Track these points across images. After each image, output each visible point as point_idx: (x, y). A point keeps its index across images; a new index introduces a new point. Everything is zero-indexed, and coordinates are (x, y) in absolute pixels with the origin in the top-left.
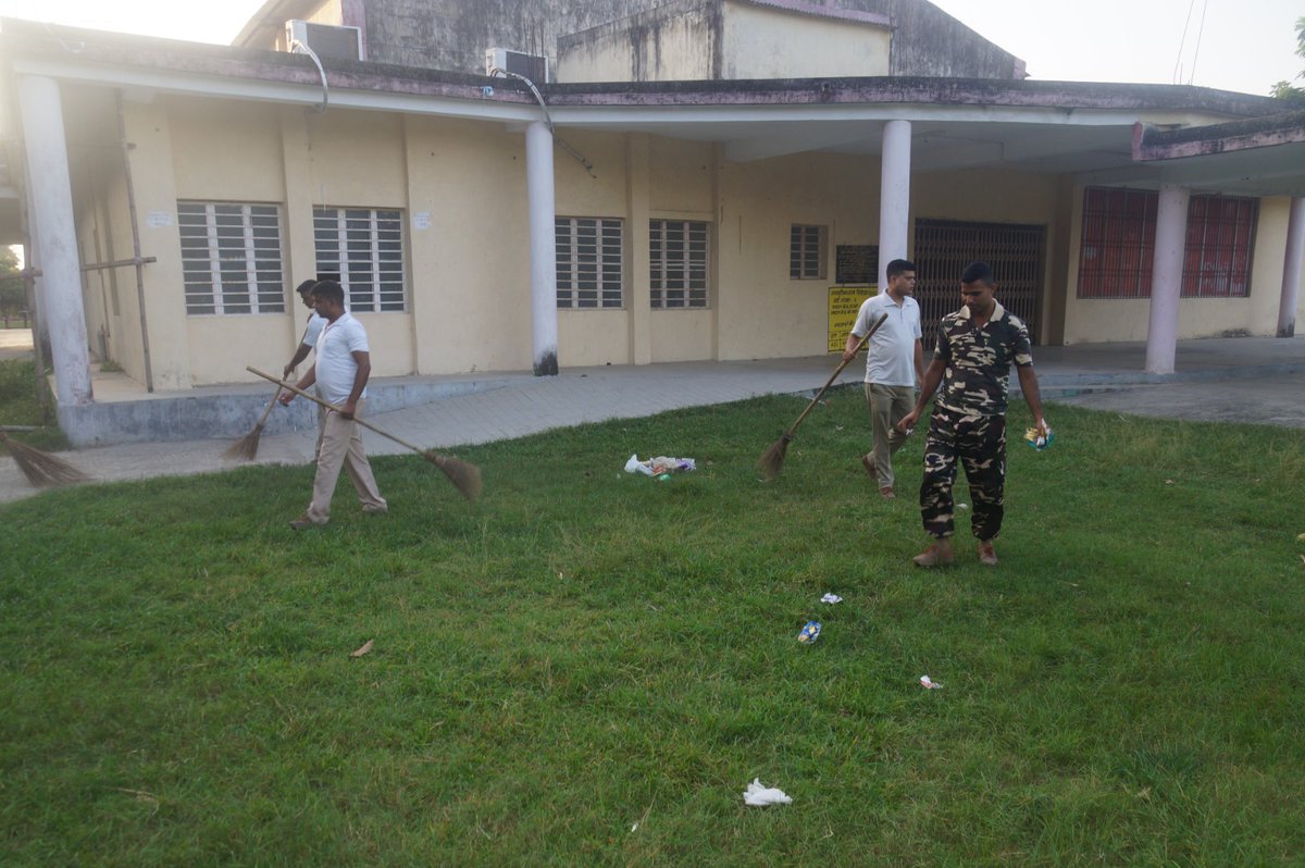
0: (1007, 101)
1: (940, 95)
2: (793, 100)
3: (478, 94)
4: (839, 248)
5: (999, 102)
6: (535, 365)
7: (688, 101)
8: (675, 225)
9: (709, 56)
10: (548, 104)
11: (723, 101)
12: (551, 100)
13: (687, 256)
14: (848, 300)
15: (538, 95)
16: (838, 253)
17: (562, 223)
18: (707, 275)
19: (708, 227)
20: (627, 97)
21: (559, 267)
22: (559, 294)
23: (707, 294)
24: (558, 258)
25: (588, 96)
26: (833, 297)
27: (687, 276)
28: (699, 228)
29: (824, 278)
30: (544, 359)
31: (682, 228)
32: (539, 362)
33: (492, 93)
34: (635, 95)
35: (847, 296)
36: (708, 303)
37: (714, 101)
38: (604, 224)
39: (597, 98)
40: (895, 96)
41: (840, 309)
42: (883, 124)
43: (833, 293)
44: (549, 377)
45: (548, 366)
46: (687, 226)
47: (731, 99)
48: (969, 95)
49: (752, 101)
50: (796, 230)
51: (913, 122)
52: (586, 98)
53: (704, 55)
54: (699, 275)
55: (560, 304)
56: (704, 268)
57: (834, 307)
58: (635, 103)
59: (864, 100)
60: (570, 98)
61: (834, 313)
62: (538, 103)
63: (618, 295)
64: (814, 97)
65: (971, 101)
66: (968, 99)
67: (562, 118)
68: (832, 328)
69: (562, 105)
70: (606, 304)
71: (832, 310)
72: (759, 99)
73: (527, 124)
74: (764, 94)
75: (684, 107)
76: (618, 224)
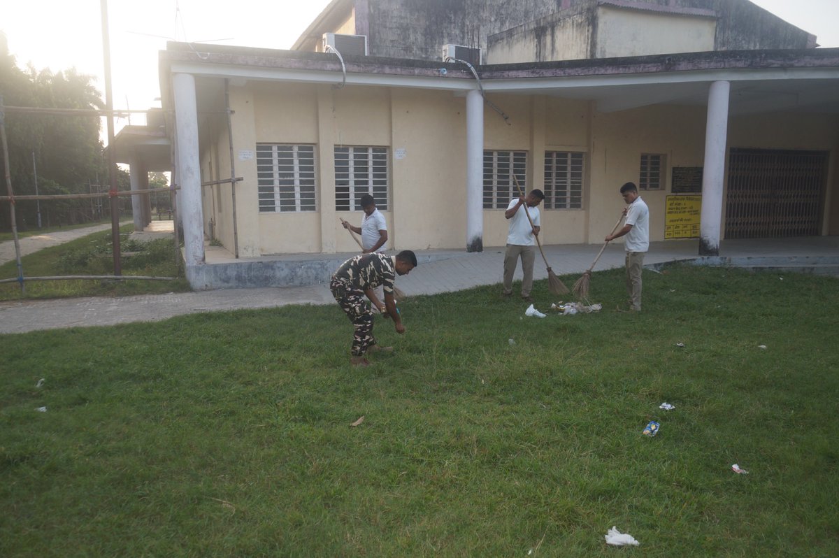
0: (803, 64)
1: (752, 62)
2: (646, 70)
3: (437, 73)
4: (674, 169)
5: (796, 65)
6: (468, 245)
7: (573, 74)
8: (562, 156)
9: (588, 43)
10: (481, 78)
11: (597, 72)
12: (483, 76)
13: (569, 175)
14: (679, 204)
15: (475, 73)
16: (674, 172)
17: (487, 154)
18: (583, 187)
19: (584, 156)
20: (533, 72)
21: (485, 182)
22: (485, 200)
23: (582, 200)
24: (485, 177)
25: (507, 72)
26: (669, 202)
27: (569, 188)
28: (577, 156)
29: (663, 189)
30: (473, 241)
31: (567, 157)
32: (471, 243)
33: (445, 73)
34: (538, 71)
35: (679, 202)
36: (582, 206)
37: (591, 73)
38: (515, 154)
39: (513, 74)
40: (719, 64)
41: (673, 210)
42: (709, 84)
43: (670, 199)
44: (476, 253)
45: (476, 246)
46: (569, 155)
47: (602, 71)
48: (773, 61)
49: (616, 72)
50: (644, 157)
51: (731, 82)
52: (506, 74)
53: (585, 43)
54: (576, 189)
55: (485, 206)
56: (580, 183)
57: (670, 209)
58: (537, 76)
59: (696, 68)
60: (495, 74)
61: (669, 213)
62: (475, 78)
64: (660, 68)
65: (775, 65)
66: (773, 64)
67: (490, 87)
68: (668, 224)
69: (491, 79)
71: (667, 211)
72: (621, 70)
73: (467, 91)
74: (625, 67)
75: (570, 77)
76: (524, 155)
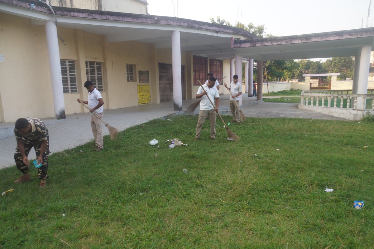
0: (204, 28)
1: (188, 24)
2: (147, 22)
3: (29, 6)
4: (139, 72)
5: (203, 28)
6: (57, 115)
7: (111, 19)
8: (92, 63)
9: (96, 5)
10: (56, 14)
11: (123, 20)
12: (57, 13)
13: (96, 74)
14: (142, 88)
15: (52, 10)
16: (139, 73)
17: (63, 61)
18: (103, 80)
19: (102, 64)
20: (88, 15)
21: (63, 78)
22: (64, 88)
23: (103, 87)
24: (62, 75)
25: (73, 13)
26: (139, 87)
27: (97, 81)
28: (99, 64)
29: (135, 81)
30: (61, 113)
31: (94, 64)
32: (59, 114)
33: (34, 7)
34: (91, 15)
35: (142, 87)
36: (103, 90)
37: (121, 19)
38: (69, 62)
39: (77, 14)
40: (177, 23)
41: (141, 91)
42: (172, 32)
43: (139, 86)
44: (63, 120)
45: (62, 116)
46: (95, 64)
47: (126, 20)
48: (195, 25)
49: (133, 21)
50: (127, 65)
51: (181, 32)
52: (72, 14)
53: (94, 4)
54: (100, 80)
55: (64, 92)
56: (101, 78)
57: (139, 90)
58: (92, 17)
59: (168, 24)
60: (65, 13)
61: (139, 92)
62: (52, 13)
63: (76, 88)
64: (153, 21)
65: (196, 27)
66: (196, 26)
67: (61, 20)
68: (139, 97)
69: (62, 16)
70: (72, 91)
71: (139, 91)
72: (135, 20)
73: (46, 21)
74: (137, 19)
75: (109, 21)
76: (74, 62)
